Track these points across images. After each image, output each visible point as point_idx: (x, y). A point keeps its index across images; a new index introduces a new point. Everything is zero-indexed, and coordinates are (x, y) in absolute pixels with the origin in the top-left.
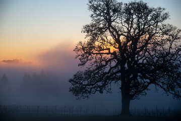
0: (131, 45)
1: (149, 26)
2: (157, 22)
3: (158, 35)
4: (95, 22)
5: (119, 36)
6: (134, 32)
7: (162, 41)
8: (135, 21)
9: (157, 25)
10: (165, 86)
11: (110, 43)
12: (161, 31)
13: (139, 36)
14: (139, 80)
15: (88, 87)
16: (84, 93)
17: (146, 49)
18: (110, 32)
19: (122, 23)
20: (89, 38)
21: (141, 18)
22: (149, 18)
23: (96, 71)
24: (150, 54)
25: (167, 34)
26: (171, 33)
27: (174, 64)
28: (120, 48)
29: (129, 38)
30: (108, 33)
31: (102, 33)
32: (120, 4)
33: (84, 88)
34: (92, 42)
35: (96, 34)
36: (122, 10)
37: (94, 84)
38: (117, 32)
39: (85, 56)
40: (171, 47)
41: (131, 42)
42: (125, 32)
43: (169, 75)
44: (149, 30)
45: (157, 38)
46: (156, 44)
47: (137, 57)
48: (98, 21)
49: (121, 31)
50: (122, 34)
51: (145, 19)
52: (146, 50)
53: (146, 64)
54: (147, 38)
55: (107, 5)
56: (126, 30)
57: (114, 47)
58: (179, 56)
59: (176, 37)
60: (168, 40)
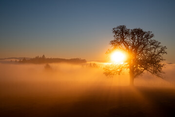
1: (144, 41)
3: (148, 45)
4: (116, 39)
5: (128, 46)
7: (150, 48)
8: (136, 38)
10: (152, 71)
12: (150, 43)
13: (139, 46)
14: (139, 68)
15: (113, 72)
18: (124, 44)
19: (129, 39)
21: (139, 37)
22: (144, 37)
24: (144, 55)
26: (155, 44)
27: (157, 60)
29: (133, 47)
30: (122, 44)
31: (120, 44)
32: (129, 30)
33: (110, 72)
36: (130, 33)
37: (116, 70)
41: (134, 49)
43: (154, 66)
44: (143, 43)
45: (148, 47)
46: (147, 50)
47: (138, 57)
48: (118, 39)
50: (130, 45)
51: (142, 37)
52: (142, 53)
53: (142, 60)
54: (142, 47)
55: (122, 30)
56: (132, 43)
57: (126, 52)
58: (159, 56)
59: (157, 47)
60: (154, 48)
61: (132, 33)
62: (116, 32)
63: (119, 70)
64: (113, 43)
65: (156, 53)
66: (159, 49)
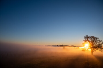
10: (99, 50)
13: (94, 42)
14: (94, 49)
22: (95, 39)
27: (101, 46)
33: (84, 50)
53: (95, 46)
59: (101, 42)
61: (91, 38)
62: (85, 38)
63: (87, 49)
64: (84, 41)
66: (101, 43)
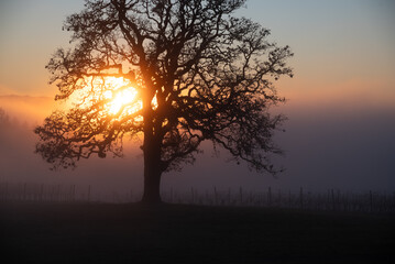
0: (166, 58)
1: (204, 21)
2: (221, 13)
3: (221, 39)
4: (91, 10)
5: (141, 39)
6: (173, 32)
7: (229, 53)
8: (175, 8)
9: (219, 20)
10: (234, 145)
11: (122, 54)
12: (227, 32)
13: (184, 40)
14: (181, 131)
15: (75, 143)
16: (65, 156)
17: (197, 68)
18: (123, 30)
19: (147, 12)
20: (78, 42)
23: (92, 112)
24: (203, 78)
25: (239, 39)
26: (248, 36)
27: (253, 100)
28: (143, 64)
29: (161, 43)
30: (118, 33)
31: (106, 31)
33: (65, 146)
34: (85, 50)
35: (93, 34)
37: (88, 138)
38: (137, 32)
39: (69, 80)
40: (246, 66)
41: (165, 53)
42: (154, 32)
43: (242, 123)
44: (203, 28)
45: (219, 45)
46: (216, 57)
47: (178, 84)
48: (99, 7)
49: (145, 30)
50: (147, 36)
51: (196, 6)
52: (196, 71)
53: (195, 99)
54: (198, 46)
57: (131, 62)
58: (262, 85)
60: (242, 50)
63: (99, 138)
64: (77, 23)
65: (251, 73)
